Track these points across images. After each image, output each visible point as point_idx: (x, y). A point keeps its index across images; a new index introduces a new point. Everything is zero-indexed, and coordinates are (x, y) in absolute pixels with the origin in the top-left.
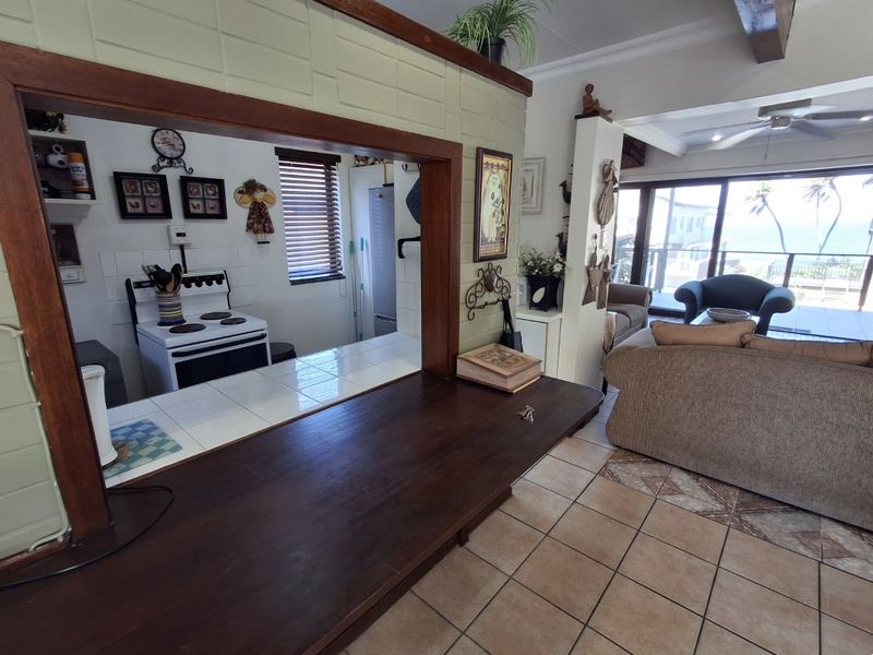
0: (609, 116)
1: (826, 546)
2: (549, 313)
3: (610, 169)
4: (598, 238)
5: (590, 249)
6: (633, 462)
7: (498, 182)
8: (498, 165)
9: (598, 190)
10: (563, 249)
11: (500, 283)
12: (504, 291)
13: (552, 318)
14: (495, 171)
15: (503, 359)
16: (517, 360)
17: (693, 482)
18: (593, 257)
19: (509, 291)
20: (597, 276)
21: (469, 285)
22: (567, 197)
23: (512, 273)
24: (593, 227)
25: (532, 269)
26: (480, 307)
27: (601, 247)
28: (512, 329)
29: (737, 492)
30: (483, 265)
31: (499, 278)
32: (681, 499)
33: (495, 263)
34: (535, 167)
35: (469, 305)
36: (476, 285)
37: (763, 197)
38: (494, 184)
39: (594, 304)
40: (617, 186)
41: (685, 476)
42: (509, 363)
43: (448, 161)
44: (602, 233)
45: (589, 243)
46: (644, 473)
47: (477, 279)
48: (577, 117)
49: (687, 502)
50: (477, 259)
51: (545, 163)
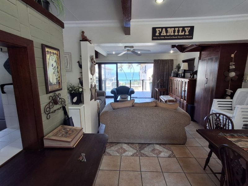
0: (90, 42)
1: (157, 151)
2: (80, 105)
3: (93, 58)
4: (92, 79)
5: (90, 83)
6: (112, 146)
7: (54, 60)
8: (53, 53)
9: (90, 64)
10: (81, 83)
11: (60, 100)
12: (63, 103)
13: (81, 107)
14: (52, 55)
15: (67, 133)
16: (73, 131)
17: (128, 146)
18: (92, 85)
19: (65, 102)
20: (94, 91)
21: (46, 104)
22: (81, 66)
23: (65, 95)
24: (90, 76)
25: (72, 91)
26: (52, 112)
27: (93, 82)
28: (68, 116)
29: (138, 144)
30: (51, 94)
31: (60, 98)
32: (127, 153)
33: (57, 93)
34: (68, 56)
35: (47, 113)
36: (49, 103)
37: (121, 67)
38: (52, 60)
39: (94, 100)
40: (95, 63)
41: (126, 145)
42: (69, 134)
43: (25, 48)
44: (93, 77)
45: (90, 81)
46: (116, 149)
47: (49, 101)
48: (80, 41)
49: (128, 153)
50: (48, 92)
51: (71, 54)
